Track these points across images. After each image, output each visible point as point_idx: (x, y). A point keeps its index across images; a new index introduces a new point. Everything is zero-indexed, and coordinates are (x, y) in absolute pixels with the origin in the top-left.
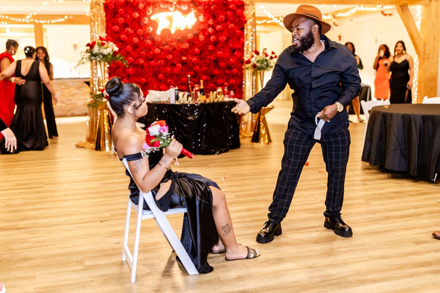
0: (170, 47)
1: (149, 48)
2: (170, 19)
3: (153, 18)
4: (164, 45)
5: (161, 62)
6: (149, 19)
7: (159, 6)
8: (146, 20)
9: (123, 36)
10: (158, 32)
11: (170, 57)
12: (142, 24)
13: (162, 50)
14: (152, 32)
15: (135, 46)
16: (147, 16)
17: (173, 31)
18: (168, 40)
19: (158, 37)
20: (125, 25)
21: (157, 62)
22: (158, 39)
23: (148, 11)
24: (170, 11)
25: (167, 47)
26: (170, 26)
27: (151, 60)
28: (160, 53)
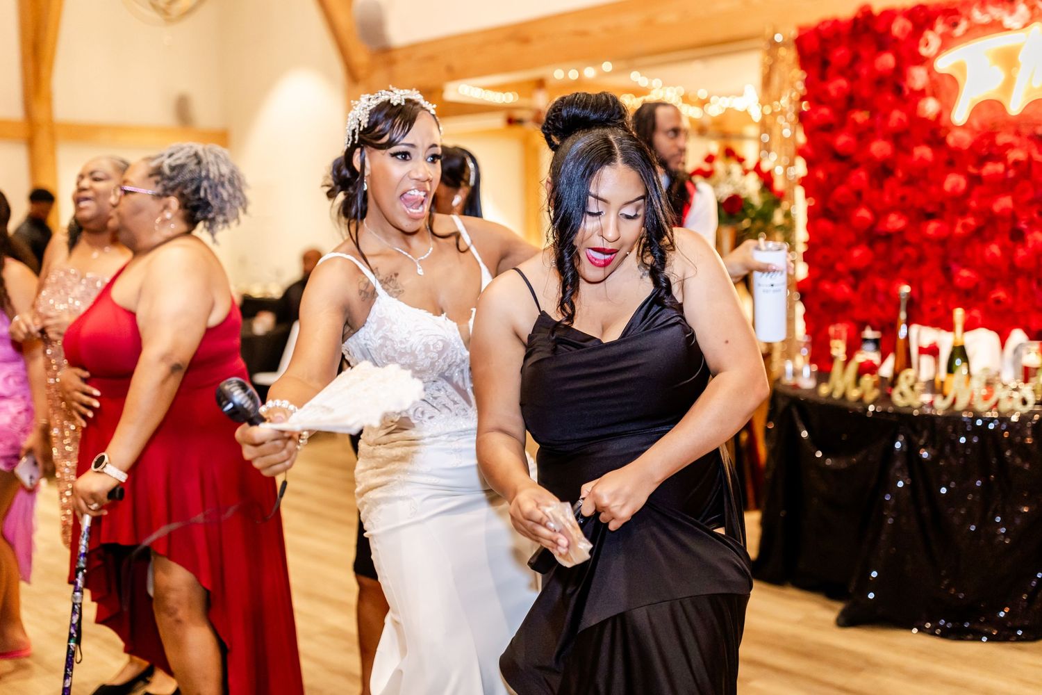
0: (1007, 169)
1: (924, 176)
2: (1009, 59)
3: (943, 64)
4: (981, 161)
5: (965, 226)
6: (931, 71)
7: (969, 18)
8: (918, 77)
9: (842, 140)
10: (960, 116)
11: (1005, 202)
12: (907, 92)
13: (974, 180)
14: (939, 116)
15: (883, 170)
16: (921, 61)
17: (1015, 108)
18: (1002, 139)
19: (959, 134)
20: (851, 101)
21: (953, 225)
22: (959, 138)
23: (922, 41)
24: (1009, 30)
25: (991, 168)
26: (1009, 84)
27: (930, 217)
28: (967, 193)
